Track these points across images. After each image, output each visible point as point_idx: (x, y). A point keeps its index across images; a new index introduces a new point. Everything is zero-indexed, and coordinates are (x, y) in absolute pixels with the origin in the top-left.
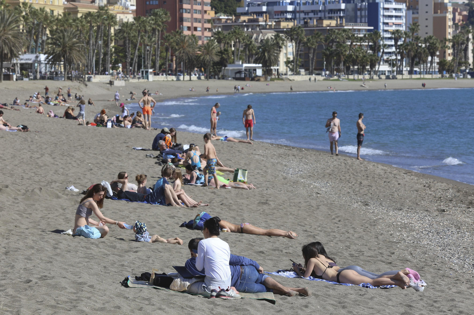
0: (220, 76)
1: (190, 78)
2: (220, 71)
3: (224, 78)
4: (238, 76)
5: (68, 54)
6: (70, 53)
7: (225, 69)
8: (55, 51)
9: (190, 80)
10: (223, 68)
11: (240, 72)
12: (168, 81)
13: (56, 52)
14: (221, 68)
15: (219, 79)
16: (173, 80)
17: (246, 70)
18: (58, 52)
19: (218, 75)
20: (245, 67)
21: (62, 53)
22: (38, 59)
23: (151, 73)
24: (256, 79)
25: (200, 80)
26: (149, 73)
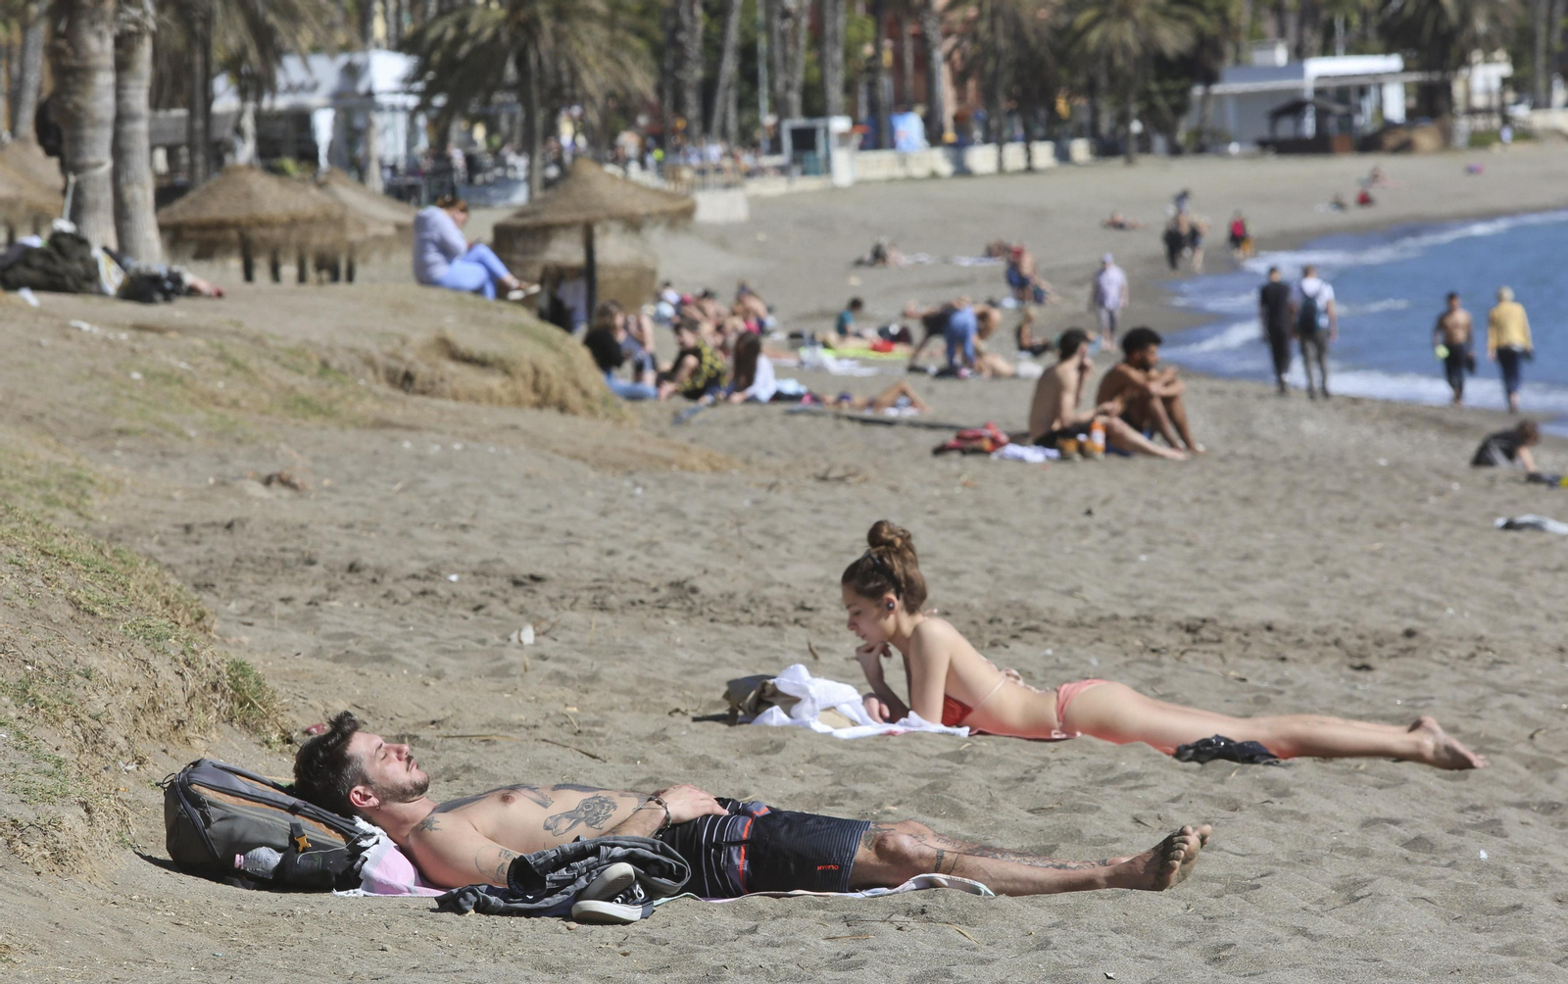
0: (1181, 137)
1: (1029, 159)
2: (1180, 109)
3: (1205, 144)
4: (1285, 129)
5: (546, 42)
6: (558, 38)
7: (1207, 96)
8: (472, 28)
9: (1030, 169)
10: (1198, 91)
11: (1294, 108)
12: (910, 179)
13: (480, 32)
14: (1184, 92)
15: (1175, 151)
16: (934, 176)
17: (1319, 92)
18: (488, 32)
19: (1168, 130)
20: (1320, 78)
21: (514, 38)
22: (362, 87)
23: (844, 138)
24: (1391, 140)
25: (1067, 168)
26: (834, 140)
